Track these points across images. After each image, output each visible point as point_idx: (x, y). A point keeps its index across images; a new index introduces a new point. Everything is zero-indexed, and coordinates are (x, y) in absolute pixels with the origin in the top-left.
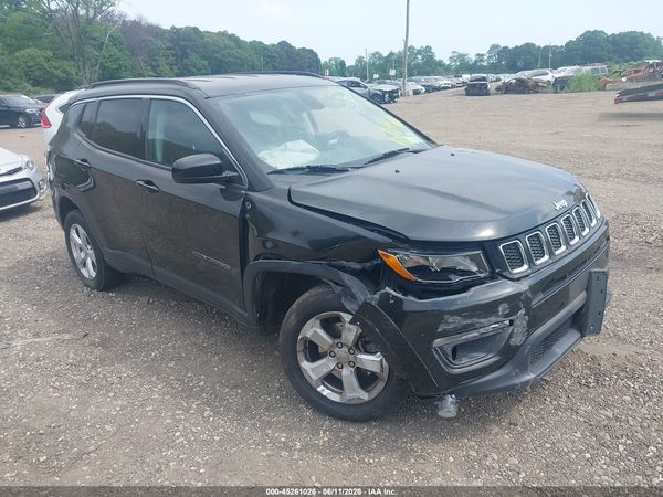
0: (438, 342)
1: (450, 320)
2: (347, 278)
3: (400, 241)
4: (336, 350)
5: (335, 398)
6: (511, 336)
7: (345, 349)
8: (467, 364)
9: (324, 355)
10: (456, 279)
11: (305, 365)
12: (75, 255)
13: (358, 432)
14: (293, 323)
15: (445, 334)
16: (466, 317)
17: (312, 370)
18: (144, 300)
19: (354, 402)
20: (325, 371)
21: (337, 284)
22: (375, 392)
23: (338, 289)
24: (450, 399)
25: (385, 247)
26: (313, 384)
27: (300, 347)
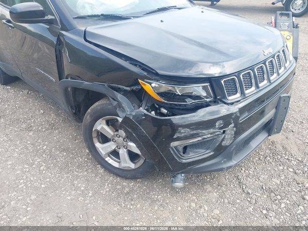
0: (174, 144)
1: (183, 131)
2: (119, 96)
3: (152, 74)
4: (116, 138)
5: (116, 165)
6: (223, 140)
7: (121, 139)
8: (192, 156)
10: (189, 101)
11: (98, 145)
13: (128, 185)
14: (89, 121)
15: (178, 139)
16: (193, 129)
17: (103, 149)
19: (126, 169)
20: (110, 150)
21: (114, 100)
22: (139, 165)
23: (115, 103)
25: (143, 78)
26: (103, 156)
27: (94, 135)
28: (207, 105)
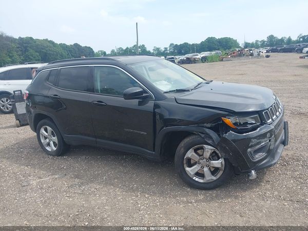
0: (249, 150)
1: (253, 141)
2: (208, 131)
3: (232, 113)
4: (201, 161)
5: (201, 181)
6: (270, 146)
7: (205, 160)
9: (195, 163)
10: (250, 126)
11: (188, 169)
12: (42, 141)
14: (183, 152)
15: (252, 146)
16: (258, 139)
17: (190, 171)
18: (84, 157)
19: (210, 181)
20: (196, 170)
21: (202, 133)
22: (218, 176)
23: (203, 136)
24: (253, 172)
25: (225, 116)
26: (191, 176)
27: (185, 162)
28: (258, 127)
